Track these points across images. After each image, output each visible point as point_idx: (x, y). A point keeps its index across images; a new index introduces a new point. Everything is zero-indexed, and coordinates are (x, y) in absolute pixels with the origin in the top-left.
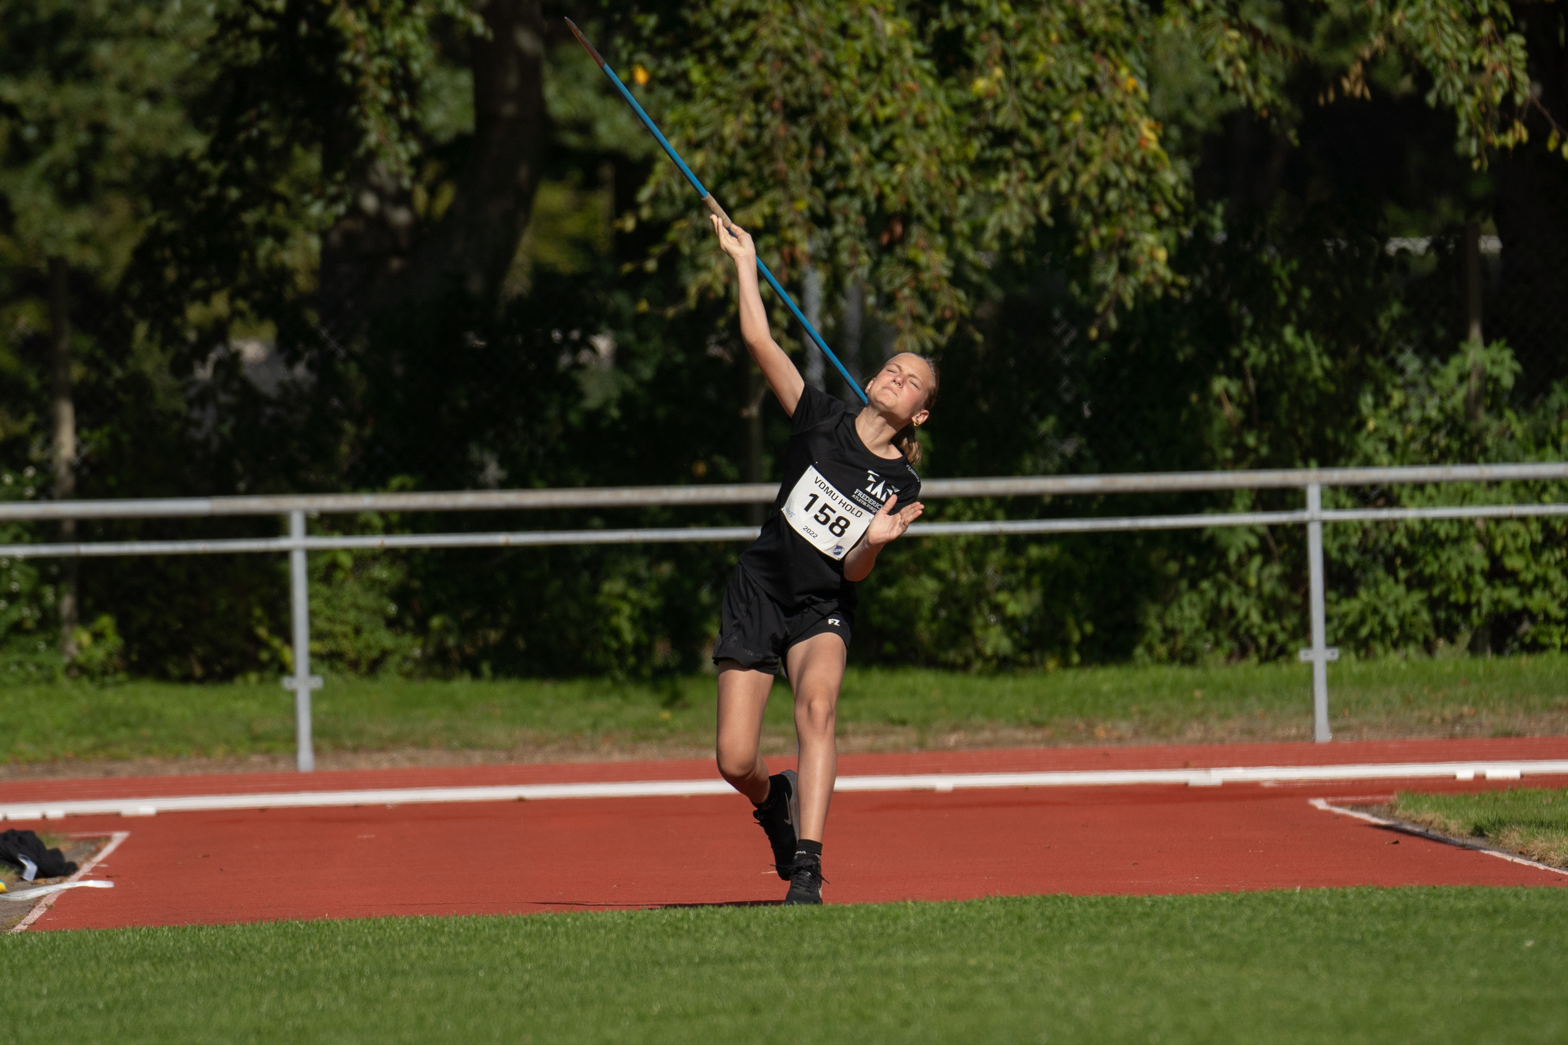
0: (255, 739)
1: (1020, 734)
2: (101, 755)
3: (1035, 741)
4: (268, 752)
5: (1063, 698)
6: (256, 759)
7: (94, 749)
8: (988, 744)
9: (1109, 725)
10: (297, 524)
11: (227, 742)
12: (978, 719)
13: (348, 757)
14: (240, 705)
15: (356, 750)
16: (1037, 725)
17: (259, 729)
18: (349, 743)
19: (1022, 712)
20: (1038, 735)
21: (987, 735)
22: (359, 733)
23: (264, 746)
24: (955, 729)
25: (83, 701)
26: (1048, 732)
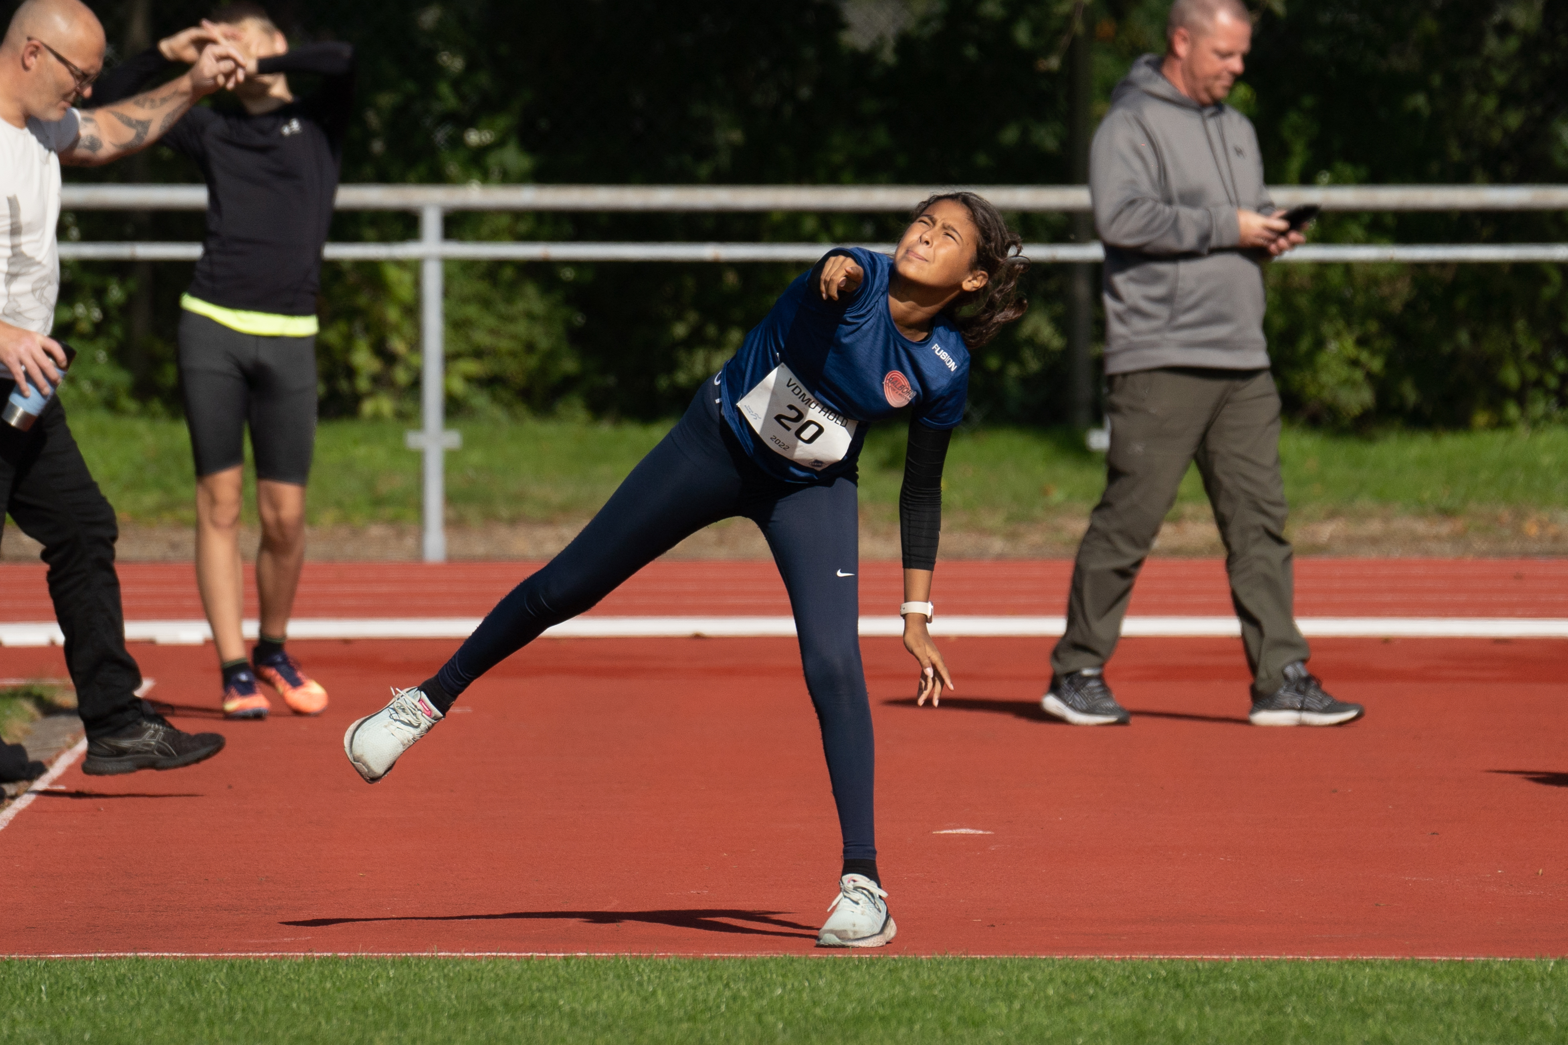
0: (378, 502)
1: (1421, 527)
2: (168, 518)
3: (1438, 538)
4: (393, 522)
5: (1484, 475)
6: (376, 531)
7: (160, 509)
8: (1374, 541)
9: (1545, 516)
10: (432, 224)
11: (339, 504)
12: (1365, 502)
13: (502, 532)
14: (362, 451)
15: (513, 522)
16: (1446, 513)
17: (384, 488)
18: (504, 512)
19: (1426, 495)
20: (1445, 528)
21: (1375, 527)
22: (518, 498)
23: (389, 512)
24: (1332, 515)
25: (150, 439)
26: (1459, 524)
